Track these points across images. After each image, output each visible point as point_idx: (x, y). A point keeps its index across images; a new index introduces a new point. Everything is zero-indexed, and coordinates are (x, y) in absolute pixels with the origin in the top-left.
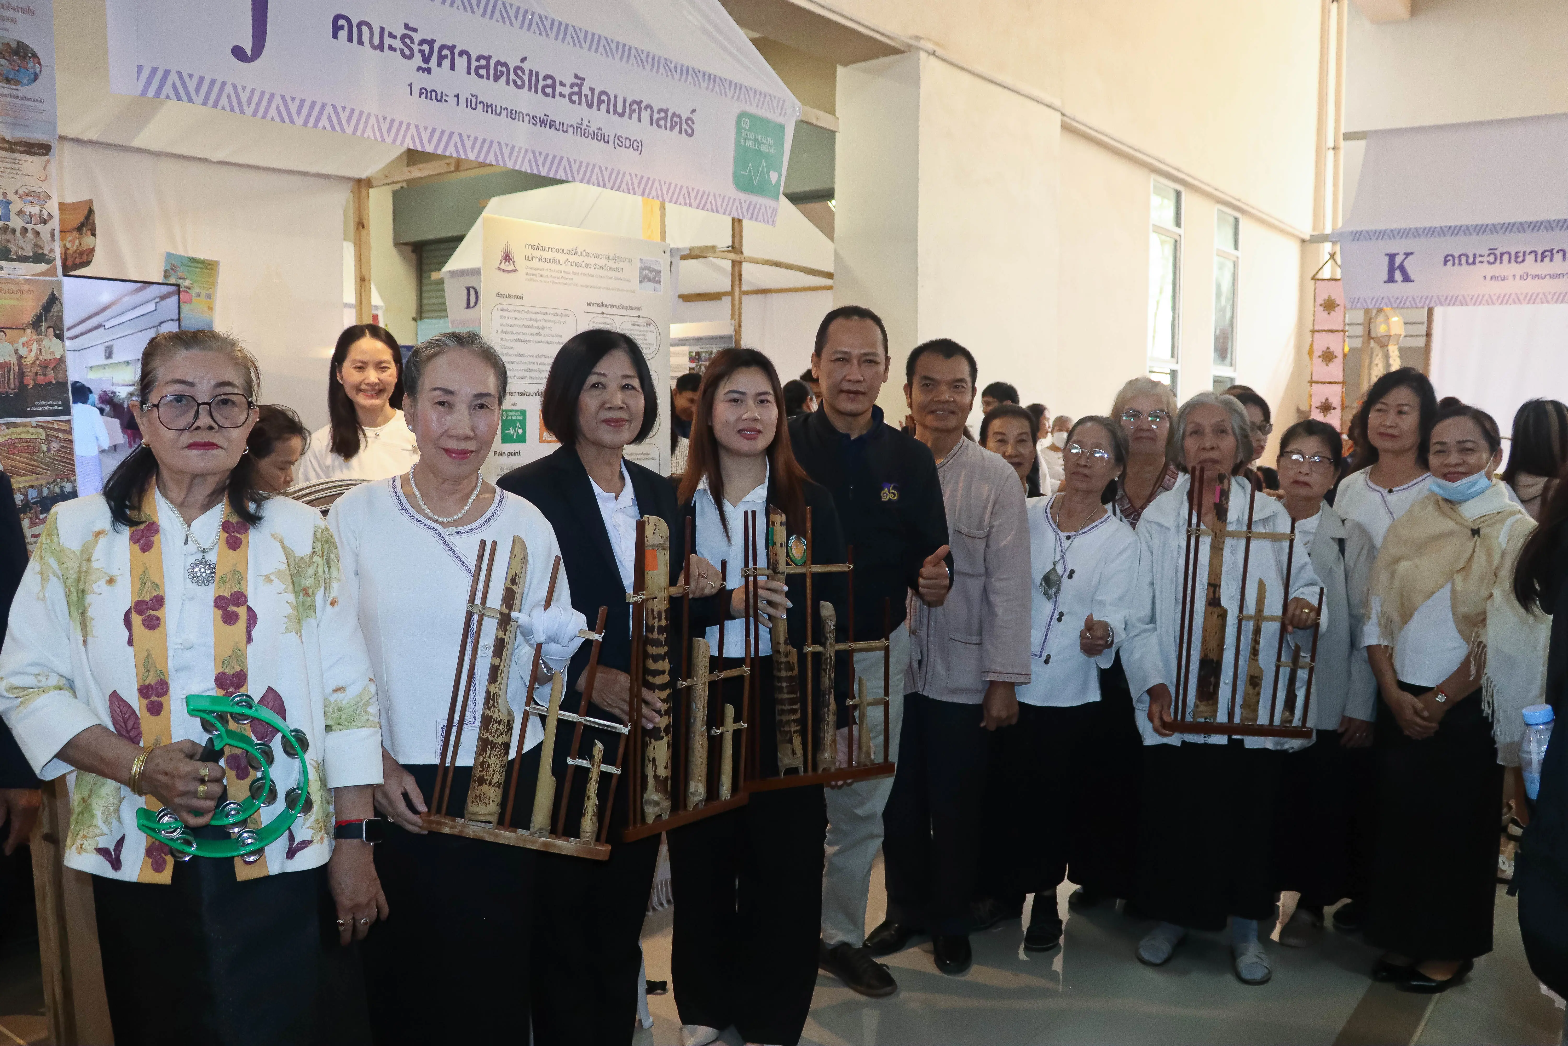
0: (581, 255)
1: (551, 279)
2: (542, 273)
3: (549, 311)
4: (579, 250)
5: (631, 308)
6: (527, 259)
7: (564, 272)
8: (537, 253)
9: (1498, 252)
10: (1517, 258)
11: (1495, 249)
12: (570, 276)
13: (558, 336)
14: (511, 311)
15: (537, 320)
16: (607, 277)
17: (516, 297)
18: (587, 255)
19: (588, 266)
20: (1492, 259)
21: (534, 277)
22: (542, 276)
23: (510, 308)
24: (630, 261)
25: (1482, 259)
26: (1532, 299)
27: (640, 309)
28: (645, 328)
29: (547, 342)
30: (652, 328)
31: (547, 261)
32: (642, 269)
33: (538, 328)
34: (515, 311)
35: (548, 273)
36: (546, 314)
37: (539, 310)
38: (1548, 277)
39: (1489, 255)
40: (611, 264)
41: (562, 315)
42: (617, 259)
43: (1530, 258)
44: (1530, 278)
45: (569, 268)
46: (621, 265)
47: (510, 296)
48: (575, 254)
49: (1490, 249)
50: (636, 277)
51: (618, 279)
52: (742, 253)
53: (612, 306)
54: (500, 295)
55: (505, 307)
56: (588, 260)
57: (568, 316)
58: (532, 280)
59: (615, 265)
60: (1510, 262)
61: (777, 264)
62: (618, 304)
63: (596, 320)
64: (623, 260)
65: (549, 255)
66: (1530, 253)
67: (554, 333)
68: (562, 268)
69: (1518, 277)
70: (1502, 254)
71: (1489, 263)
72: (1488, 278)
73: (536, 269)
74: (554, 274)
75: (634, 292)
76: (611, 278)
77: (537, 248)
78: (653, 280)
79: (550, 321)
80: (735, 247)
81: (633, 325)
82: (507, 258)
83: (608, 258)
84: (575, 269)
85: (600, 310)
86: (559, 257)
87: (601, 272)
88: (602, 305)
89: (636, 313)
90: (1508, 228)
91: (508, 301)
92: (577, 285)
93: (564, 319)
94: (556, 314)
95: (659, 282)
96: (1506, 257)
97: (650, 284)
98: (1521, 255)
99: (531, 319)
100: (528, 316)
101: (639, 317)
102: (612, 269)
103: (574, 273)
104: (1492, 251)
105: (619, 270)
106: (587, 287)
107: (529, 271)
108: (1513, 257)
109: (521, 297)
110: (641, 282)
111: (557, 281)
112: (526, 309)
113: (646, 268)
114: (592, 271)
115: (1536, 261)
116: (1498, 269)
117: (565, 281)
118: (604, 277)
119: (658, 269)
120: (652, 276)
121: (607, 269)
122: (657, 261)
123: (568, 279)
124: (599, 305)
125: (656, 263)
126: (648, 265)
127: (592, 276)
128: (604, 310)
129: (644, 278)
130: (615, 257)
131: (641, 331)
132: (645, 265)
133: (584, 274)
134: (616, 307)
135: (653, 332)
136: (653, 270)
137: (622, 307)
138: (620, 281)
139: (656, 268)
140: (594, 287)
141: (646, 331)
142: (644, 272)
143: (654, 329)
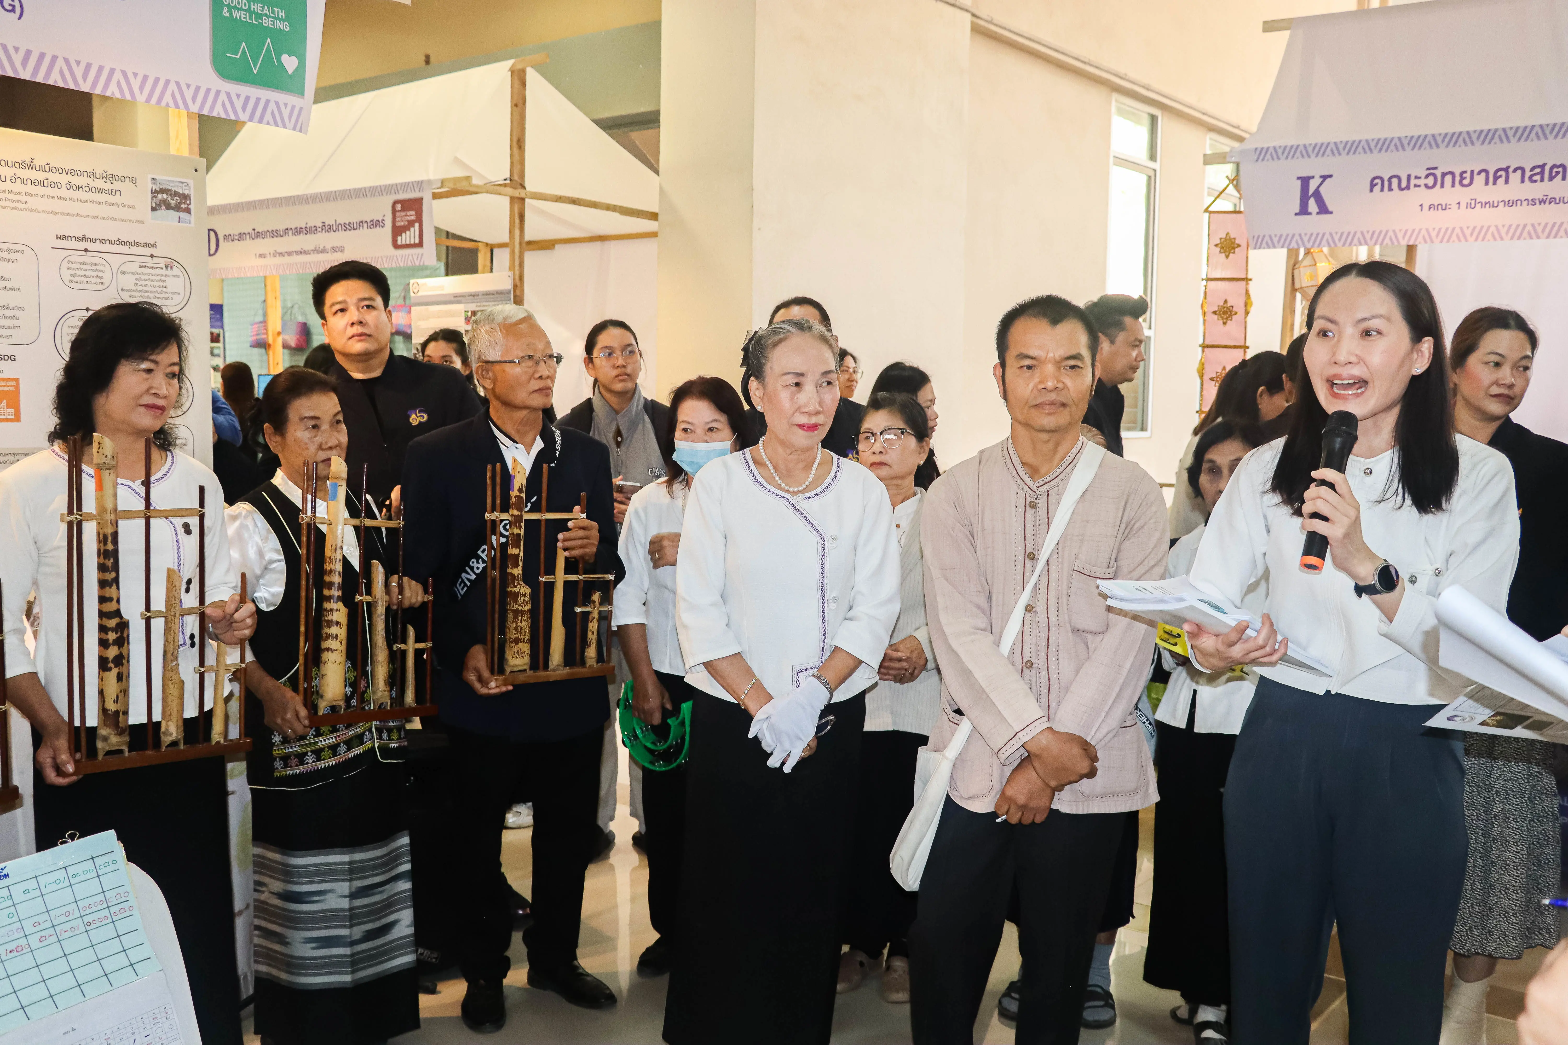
0: (42, 169)
4: (37, 163)
5: (138, 244)
7: (11, 192)
9: (1438, 173)
10: (1463, 179)
11: (1436, 168)
12: (24, 198)
13: (4, 279)
16: (92, 202)
18: (54, 170)
19: (57, 185)
20: (1430, 181)
24: (133, 181)
25: (1418, 182)
26: (1481, 234)
27: (154, 246)
28: (164, 272)
30: (176, 271)
32: (155, 193)
38: (1501, 204)
39: (1427, 177)
40: (100, 184)
41: (9, 251)
42: (110, 178)
43: (1480, 179)
44: (1479, 206)
45: (18, 187)
46: (117, 185)
48: (31, 167)
49: (1428, 169)
50: (147, 201)
51: (112, 204)
52: (523, 187)
53: (102, 241)
56: (54, 177)
57: (21, 252)
59: (108, 186)
60: (1453, 185)
61: (574, 201)
62: (114, 238)
63: (72, 259)
64: (122, 179)
66: (1479, 173)
68: (10, 186)
69: (1463, 205)
70: (1444, 175)
71: (1426, 186)
72: (1426, 207)
75: (143, 222)
76: (99, 203)
78: (177, 208)
80: (516, 180)
81: (141, 267)
83: (93, 175)
84: (30, 188)
85: (83, 245)
87: (80, 194)
88: (84, 238)
89: (148, 251)
90: (1453, 139)
92: (36, 211)
93: (13, 256)
95: (188, 211)
96: (1448, 178)
97: (171, 212)
98: (1468, 175)
101: (152, 256)
102: (100, 191)
103: (27, 194)
104: (1431, 171)
105: (113, 192)
106: (55, 213)
108: (1458, 178)
110: (153, 209)
113: (162, 191)
114: (63, 192)
115: (1487, 183)
116: (1438, 195)
117: (14, 205)
118: (86, 202)
119: (186, 192)
120: (174, 202)
121: (90, 190)
122: (182, 183)
123: (18, 201)
124: (79, 239)
125: (181, 185)
126: (168, 187)
127: (65, 199)
128: (90, 246)
129: (160, 205)
130: (105, 175)
131: (156, 275)
132: (161, 187)
133: (49, 196)
134: (111, 242)
135: (178, 276)
136: (176, 194)
137: (121, 243)
138: (115, 207)
139: (181, 192)
140: (68, 215)
141: (166, 276)
142: (160, 196)
143: (180, 273)
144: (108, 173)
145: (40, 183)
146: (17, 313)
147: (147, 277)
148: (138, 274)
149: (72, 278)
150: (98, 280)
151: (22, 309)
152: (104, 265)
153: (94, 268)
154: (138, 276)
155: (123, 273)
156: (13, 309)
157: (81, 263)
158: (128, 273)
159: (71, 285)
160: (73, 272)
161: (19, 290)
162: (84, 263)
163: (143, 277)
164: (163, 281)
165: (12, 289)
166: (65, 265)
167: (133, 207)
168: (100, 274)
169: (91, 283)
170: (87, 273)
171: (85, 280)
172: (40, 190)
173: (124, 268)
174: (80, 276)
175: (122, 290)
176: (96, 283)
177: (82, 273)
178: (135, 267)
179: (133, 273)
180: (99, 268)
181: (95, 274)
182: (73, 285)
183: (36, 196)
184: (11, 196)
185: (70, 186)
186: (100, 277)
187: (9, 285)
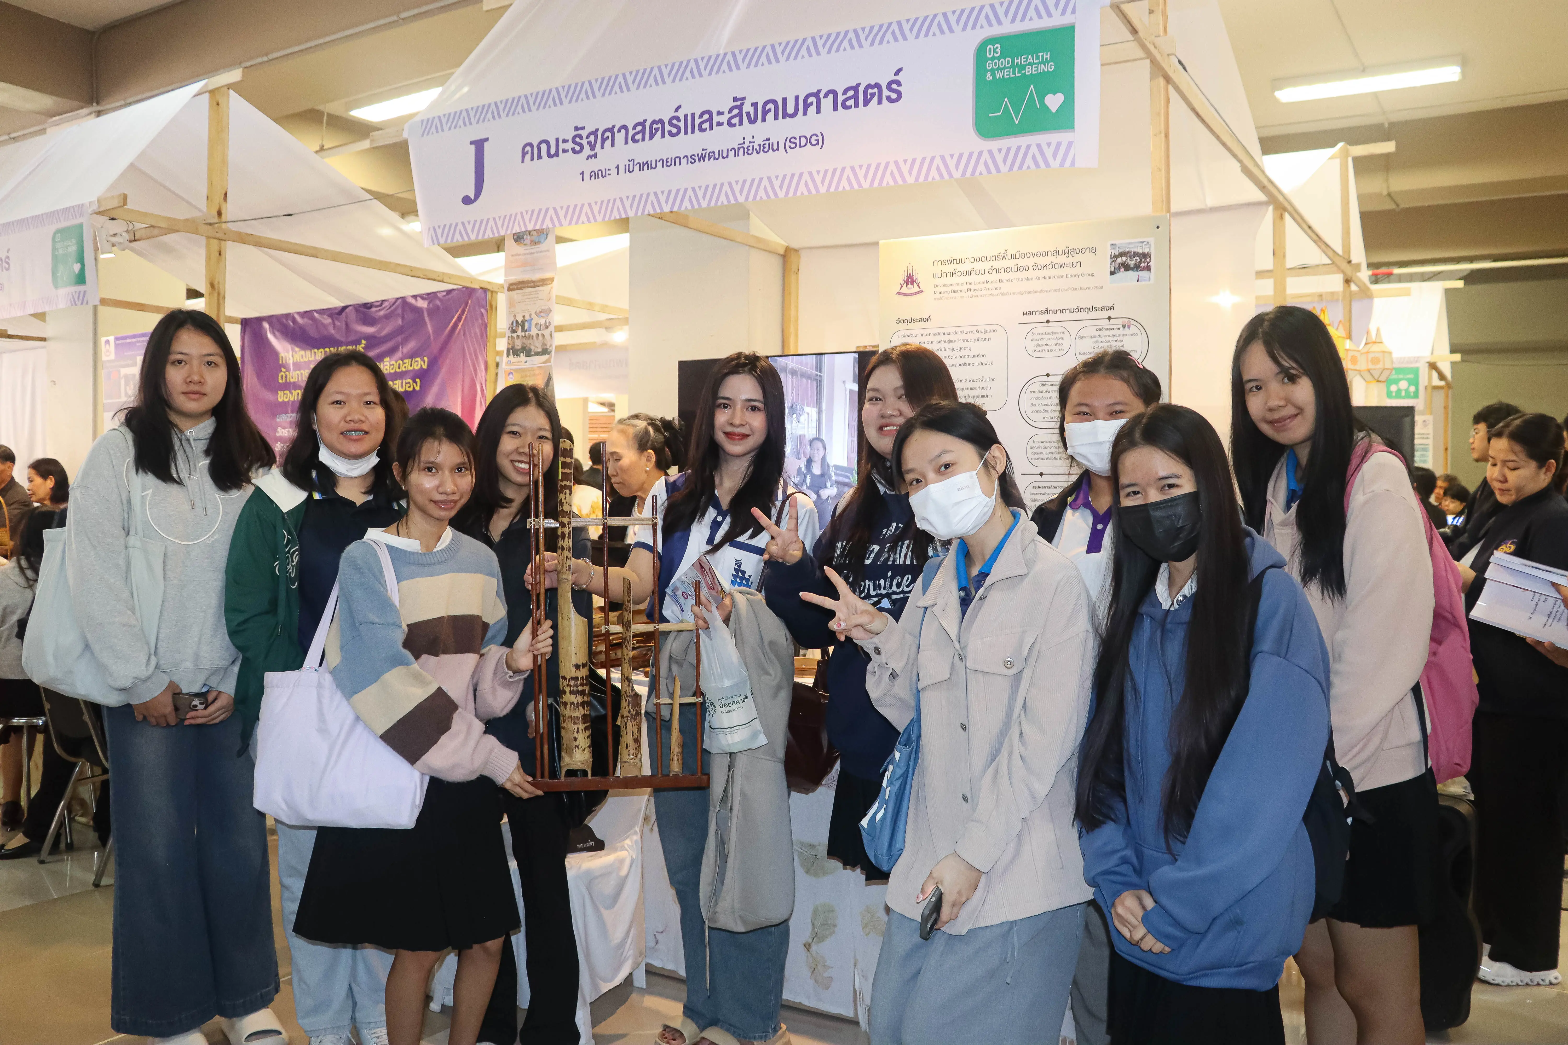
0: (1013, 257)
1: (970, 293)
2: (956, 288)
3: (966, 329)
4: (1009, 253)
5: (1095, 309)
6: (935, 276)
7: (988, 282)
8: (950, 268)
12: (998, 285)
13: (980, 356)
14: (914, 336)
15: (949, 341)
16: (1055, 277)
17: (921, 320)
18: (1023, 256)
19: (1025, 269)
21: (946, 295)
22: (958, 291)
23: (914, 332)
24: (1093, 250)
27: (1112, 308)
28: (1121, 332)
29: (964, 364)
30: (1133, 329)
31: (962, 273)
32: (1114, 258)
33: (952, 349)
34: (921, 335)
35: (966, 287)
36: (963, 332)
37: (952, 330)
40: (1062, 259)
41: (985, 331)
42: (1070, 252)
45: (995, 276)
46: (1078, 257)
47: (913, 320)
48: (1004, 258)
50: (1107, 267)
51: (1072, 276)
53: (1062, 311)
54: (899, 321)
55: (908, 333)
56: (1022, 262)
57: (995, 331)
58: (941, 298)
59: (1070, 260)
62: (1073, 306)
63: (1035, 331)
64: (1082, 251)
65: (967, 267)
67: (972, 353)
68: (987, 277)
73: (947, 286)
74: (973, 287)
75: (1102, 287)
76: (1061, 277)
77: (950, 262)
78: (1137, 268)
79: (968, 341)
81: (1098, 330)
82: (910, 280)
83: (1056, 253)
84: (1004, 276)
85: (1046, 317)
86: (978, 266)
87: (1045, 272)
88: (1047, 311)
89: (1106, 314)
91: (912, 325)
92: (1007, 294)
93: (987, 336)
94: (977, 332)
95: (1148, 268)
97: (1130, 273)
99: (942, 342)
100: (938, 338)
101: (1109, 318)
102: (1062, 266)
103: (1001, 281)
105: (1072, 265)
106: (1023, 293)
107: (940, 289)
109: (929, 319)
110: (1112, 273)
111: (978, 293)
112: (936, 331)
113: (1121, 255)
114: (1031, 273)
117: (990, 292)
118: (1050, 278)
119: (1146, 251)
120: (1133, 262)
121: (1053, 267)
122: (1142, 242)
123: (993, 289)
124: (1042, 313)
125: (1141, 245)
126: (1127, 250)
127: (1031, 279)
128: (1051, 317)
129: (1119, 268)
130: (1067, 251)
131: (1113, 336)
132: (1120, 251)
133: (1018, 280)
134: (1070, 311)
135: (1135, 334)
136: (1136, 254)
137: (1079, 310)
138: (1076, 278)
139: (1141, 251)
140: (1034, 292)
141: (1123, 335)
142: (1119, 260)
143: (1137, 331)
144: (1070, 249)
145: (1011, 270)
146: (989, 384)
147: (1103, 339)
148: (1095, 337)
149: (1035, 348)
150: (1058, 347)
151: (993, 380)
152: (1064, 333)
153: (1054, 336)
154: (1095, 340)
155: (1081, 338)
156: (987, 380)
157: (1043, 334)
158: (1086, 337)
159: (1034, 354)
160: (1036, 343)
161: (991, 364)
162: (1046, 333)
163: (1100, 339)
164: (1120, 341)
165: (986, 364)
166: (1030, 336)
167: (1092, 275)
168: (1060, 341)
169: (1051, 350)
170: (1048, 342)
171: (1046, 348)
172: (1011, 275)
173: (1081, 334)
174: (1042, 345)
175: (1080, 353)
176: (1056, 350)
177: (1044, 342)
178: (1092, 331)
179: (1091, 337)
180: (1059, 336)
181: (1055, 342)
182: (1037, 354)
183: (1008, 281)
184: (988, 286)
185: (1036, 267)
186: (1060, 345)
187: (984, 360)
